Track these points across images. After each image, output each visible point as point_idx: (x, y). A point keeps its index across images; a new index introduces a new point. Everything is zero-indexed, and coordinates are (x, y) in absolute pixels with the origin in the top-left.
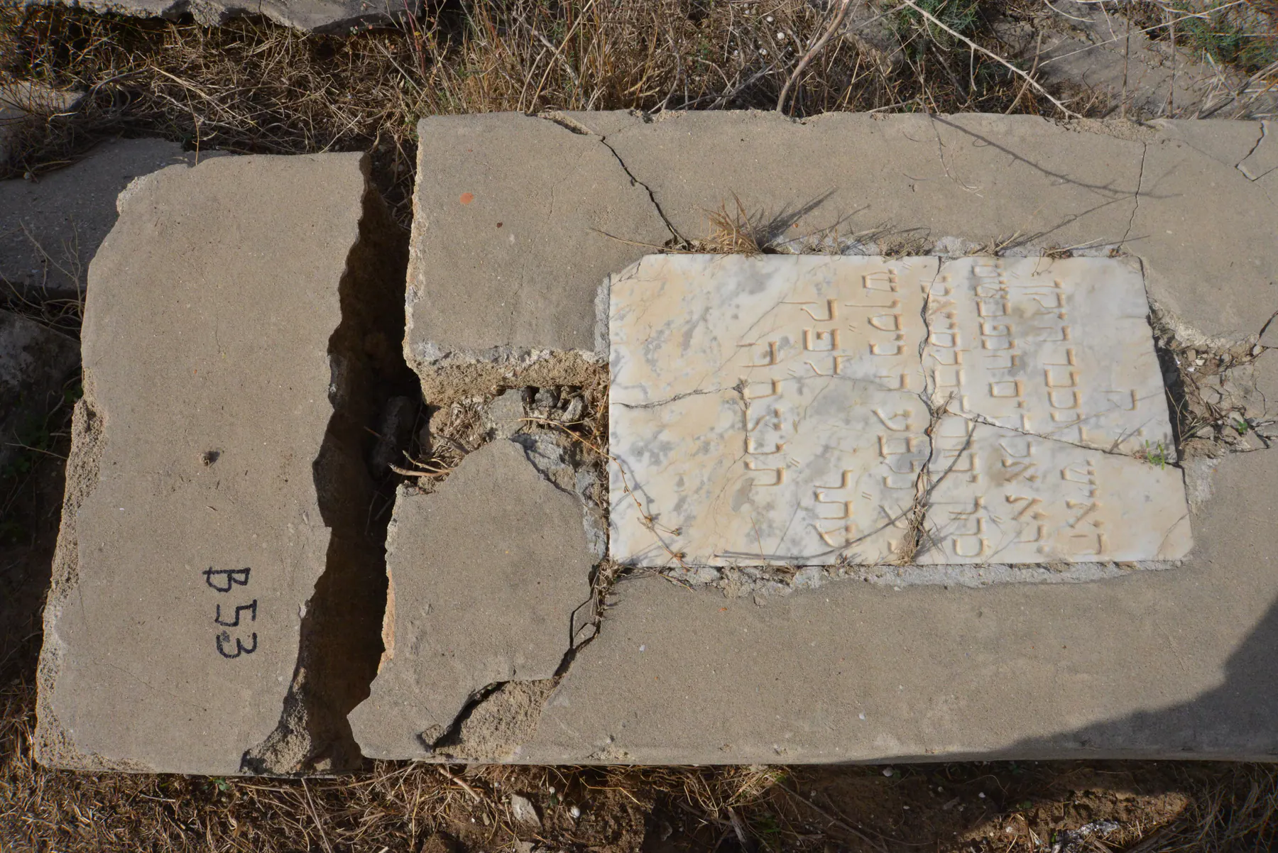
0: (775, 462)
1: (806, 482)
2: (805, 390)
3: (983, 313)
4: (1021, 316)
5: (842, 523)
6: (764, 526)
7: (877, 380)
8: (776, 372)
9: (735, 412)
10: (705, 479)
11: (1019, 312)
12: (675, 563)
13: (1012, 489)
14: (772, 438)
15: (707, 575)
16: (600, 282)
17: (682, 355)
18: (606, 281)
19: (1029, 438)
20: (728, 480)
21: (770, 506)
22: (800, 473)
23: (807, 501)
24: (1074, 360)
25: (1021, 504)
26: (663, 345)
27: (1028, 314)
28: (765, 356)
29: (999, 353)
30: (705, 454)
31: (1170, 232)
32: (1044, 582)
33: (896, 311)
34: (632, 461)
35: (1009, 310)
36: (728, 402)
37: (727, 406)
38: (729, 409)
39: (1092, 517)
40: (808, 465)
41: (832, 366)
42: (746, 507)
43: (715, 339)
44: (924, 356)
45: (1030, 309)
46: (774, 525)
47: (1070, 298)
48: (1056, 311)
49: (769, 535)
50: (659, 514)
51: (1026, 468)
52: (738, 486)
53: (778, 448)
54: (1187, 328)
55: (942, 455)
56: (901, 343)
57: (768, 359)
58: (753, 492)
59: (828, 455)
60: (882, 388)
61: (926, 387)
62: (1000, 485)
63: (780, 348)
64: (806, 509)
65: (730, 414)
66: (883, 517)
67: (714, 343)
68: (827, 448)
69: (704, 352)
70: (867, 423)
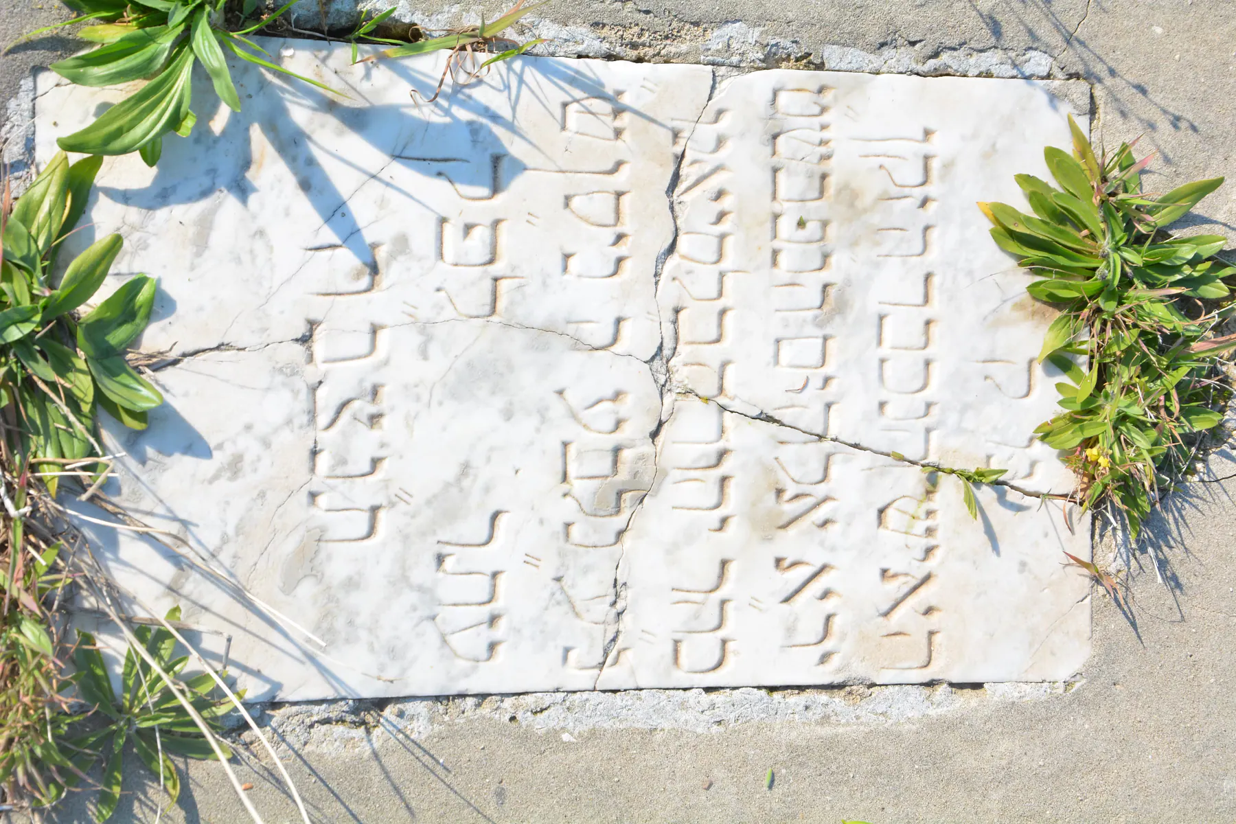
0: (365, 492)
1: (423, 534)
2: (433, 349)
3: (782, 192)
4: (851, 205)
5: (486, 611)
6: (340, 623)
7: (571, 329)
8: (380, 304)
9: (296, 393)
10: (230, 531)
11: (850, 195)
13: (789, 544)
14: (365, 443)
16: (14, 91)
17: (192, 268)
18: (27, 83)
19: (832, 448)
20: (275, 531)
21: (351, 584)
22: (413, 517)
23: (423, 572)
24: (935, 293)
25: (802, 573)
26: (152, 241)
27: (867, 199)
28: (358, 276)
29: (802, 278)
30: (231, 479)
31: (1159, 30)
33: (620, 180)
35: (831, 189)
36: (281, 370)
37: (279, 378)
38: (284, 384)
39: (924, 597)
40: (429, 502)
41: (488, 299)
42: (307, 589)
43: (261, 233)
44: (663, 278)
45: (872, 187)
46: (359, 621)
47: (948, 166)
48: (919, 193)
49: (347, 641)
51: (817, 505)
52: (294, 543)
53: (375, 466)
55: (671, 478)
56: (622, 250)
57: (365, 281)
58: (322, 555)
59: (466, 483)
60: (578, 344)
61: (662, 343)
62: (768, 539)
63: (392, 256)
64: (421, 589)
65: (286, 395)
66: (558, 603)
67: (259, 245)
68: (465, 468)
69: (238, 260)
70: (543, 419)
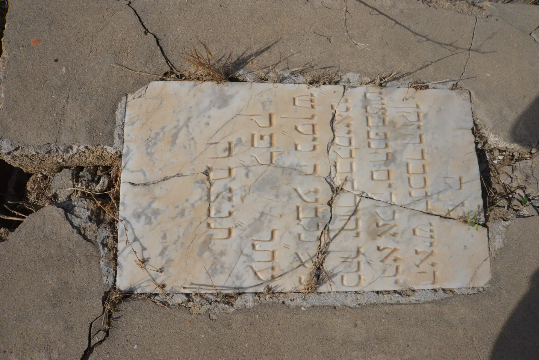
0: (228, 223)
1: (247, 237)
2: (250, 174)
3: (370, 124)
4: (394, 127)
5: (270, 265)
6: (218, 267)
7: (299, 168)
8: (232, 162)
9: (203, 189)
10: (181, 235)
11: (393, 124)
12: (159, 291)
13: (382, 242)
14: (226, 207)
15: (179, 299)
16: (120, 100)
17: (170, 150)
18: (124, 99)
19: (394, 208)
20: (196, 235)
21: (222, 253)
22: (244, 231)
23: (247, 250)
24: (426, 156)
25: (387, 252)
26: (158, 142)
27: (398, 126)
28: (225, 151)
29: (379, 151)
30: (181, 218)
31: (488, 75)
32: (398, 303)
33: (314, 121)
34: (133, 221)
35: (387, 123)
36: (198, 182)
37: (198, 185)
38: (199, 187)
39: (431, 260)
40: (249, 226)
41: (269, 158)
42: (207, 254)
43: (193, 139)
44: (330, 152)
45: (400, 122)
46: (225, 266)
47: (425, 115)
48: (417, 124)
49: (221, 273)
50: (149, 258)
51: (391, 228)
52: (202, 239)
53: (230, 214)
54: (495, 137)
55: (338, 219)
56: (316, 143)
57: (227, 153)
58: (212, 244)
59: (263, 219)
60: (301, 173)
61: (330, 173)
62: (374, 239)
63: (236, 145)
64: (247, 255)
65: (199, 190)
66: (297, 261)
67: (192, 142)
68: (262, 214)
69: (185, 147)
70: (290, 198)
